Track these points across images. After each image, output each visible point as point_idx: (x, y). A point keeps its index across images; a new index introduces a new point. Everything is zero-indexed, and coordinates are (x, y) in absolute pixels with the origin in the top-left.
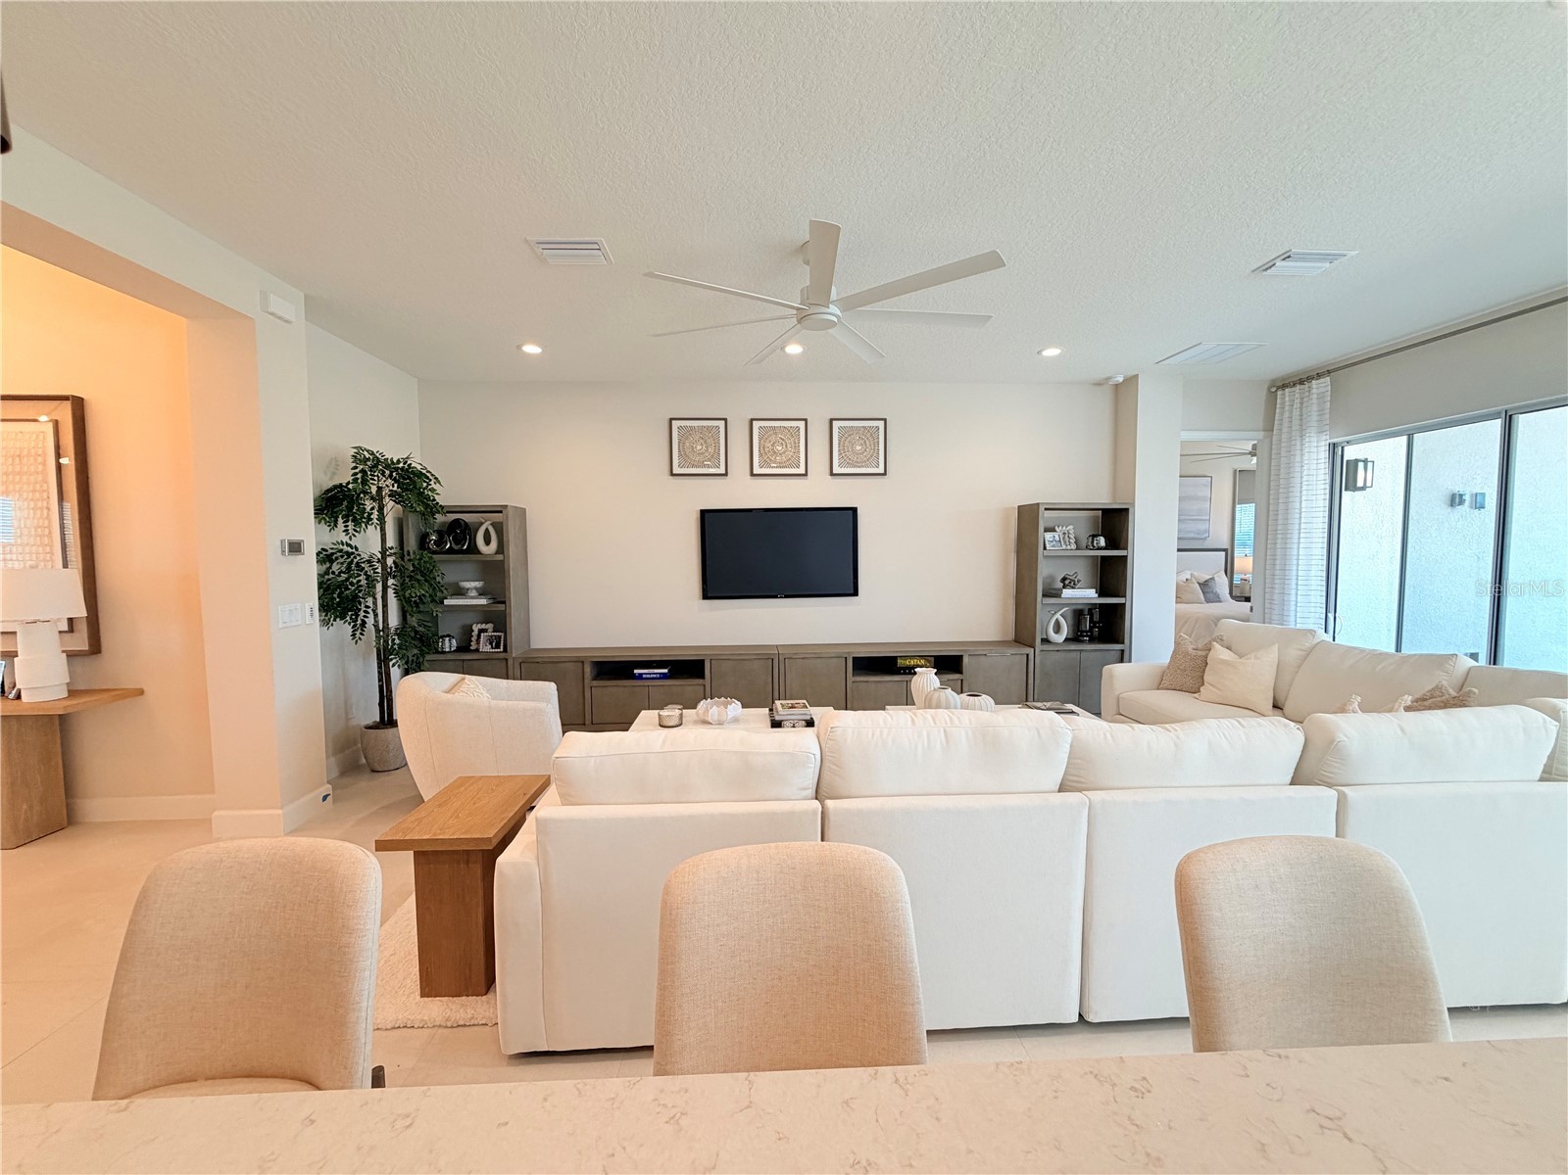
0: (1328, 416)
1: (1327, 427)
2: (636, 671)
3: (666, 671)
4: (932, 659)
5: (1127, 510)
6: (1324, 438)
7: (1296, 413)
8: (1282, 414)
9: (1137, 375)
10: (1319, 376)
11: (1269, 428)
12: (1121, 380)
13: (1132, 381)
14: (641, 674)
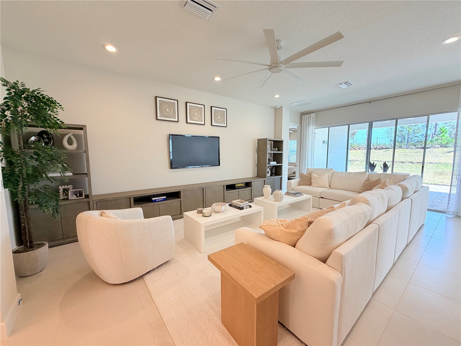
0: (315, 122)
1: (314, 124)
2: (153, 199)
3: (165, 197)
4: (245, 183)
5: (282, 141)
6: (314, 127)
7: (307, 121)
8: (304, 120)
9: (282, 107)
10: (312, 113)
11: (301, 124)
12: (279, 107)
13: (281, 107)
14: (155, 200)
